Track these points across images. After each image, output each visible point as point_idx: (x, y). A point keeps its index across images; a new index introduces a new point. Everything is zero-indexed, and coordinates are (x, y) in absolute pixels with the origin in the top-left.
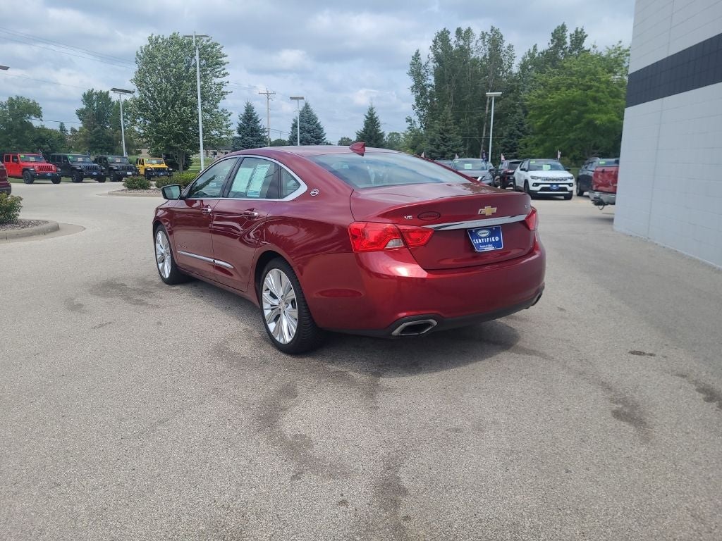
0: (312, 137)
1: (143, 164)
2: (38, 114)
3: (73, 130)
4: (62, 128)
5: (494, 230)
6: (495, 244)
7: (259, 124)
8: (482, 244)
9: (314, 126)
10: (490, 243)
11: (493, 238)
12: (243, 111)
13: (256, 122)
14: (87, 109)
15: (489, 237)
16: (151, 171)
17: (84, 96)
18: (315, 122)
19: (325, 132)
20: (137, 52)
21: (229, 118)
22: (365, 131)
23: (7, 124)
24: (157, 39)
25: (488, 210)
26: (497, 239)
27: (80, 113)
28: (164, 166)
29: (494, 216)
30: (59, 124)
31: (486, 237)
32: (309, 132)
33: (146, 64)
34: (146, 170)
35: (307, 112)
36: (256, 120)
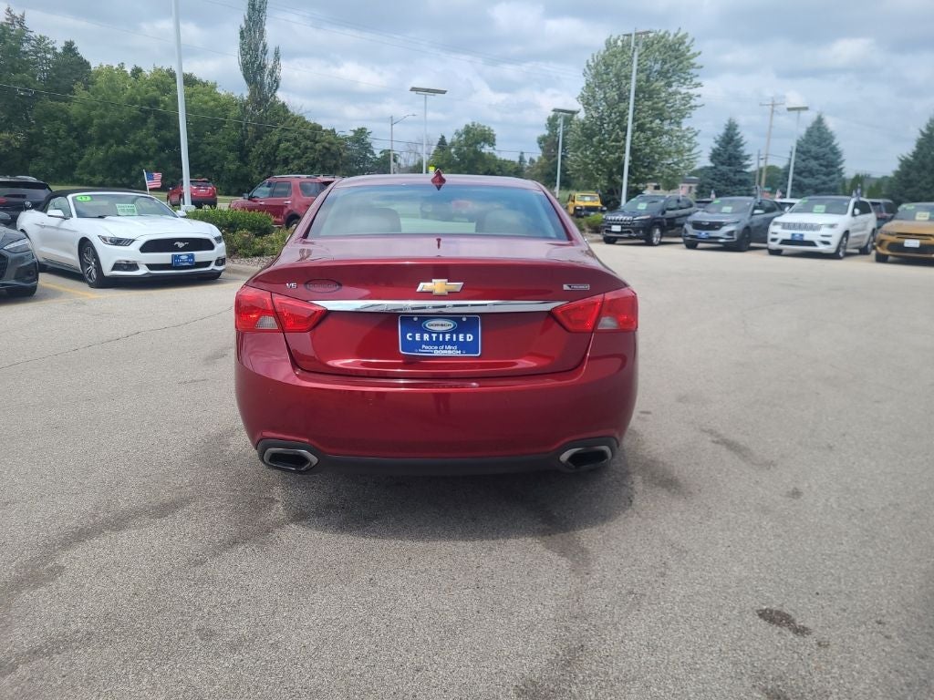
0: (821, 165)
1: (574, 201)
2: (492, 144)
3: (532, 161)
4: (521, 159)
5: (463, 323)
6: (462, 346)
7: (741, 148)
8: (430, 343)
9: (827, 150)
10: (451, 342)
11: (461, 336)
12: (722, 131)
13: (738, 144)
14: (550, 135)
15: (451, 332)
16: (581, 210)
17: (549, 119)
18: (830, 144)
19: (844, 157)
20: (588, 61)
21: (696, 139)
22: (915, 155)
23: (461, 154)
24: (616, 42)
25: (438, 285)
26: (470, 338)
27: (542, 140)
28: (598, 204)
29: (451, 295)
30: (519, 154)
31: (444, 333)
32: (816, 158)
33: (597, 74)
34: (575, 208)
35: (819, 129)
36: (739, 142)
